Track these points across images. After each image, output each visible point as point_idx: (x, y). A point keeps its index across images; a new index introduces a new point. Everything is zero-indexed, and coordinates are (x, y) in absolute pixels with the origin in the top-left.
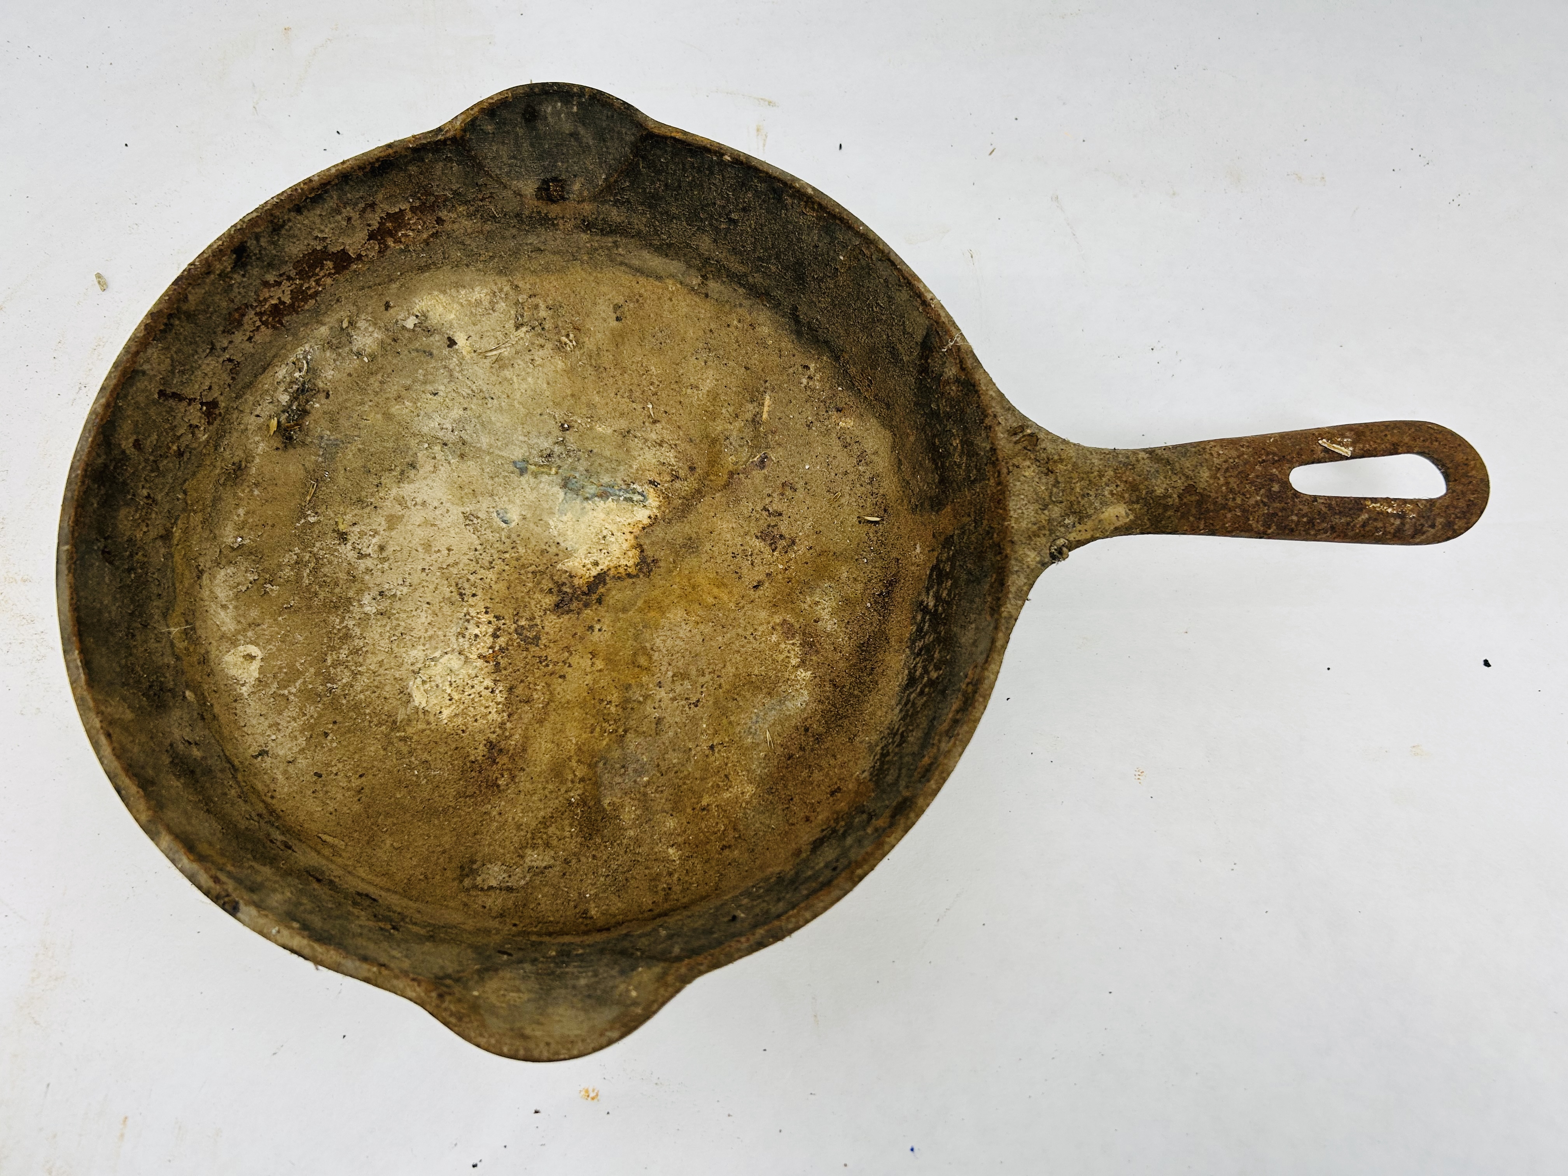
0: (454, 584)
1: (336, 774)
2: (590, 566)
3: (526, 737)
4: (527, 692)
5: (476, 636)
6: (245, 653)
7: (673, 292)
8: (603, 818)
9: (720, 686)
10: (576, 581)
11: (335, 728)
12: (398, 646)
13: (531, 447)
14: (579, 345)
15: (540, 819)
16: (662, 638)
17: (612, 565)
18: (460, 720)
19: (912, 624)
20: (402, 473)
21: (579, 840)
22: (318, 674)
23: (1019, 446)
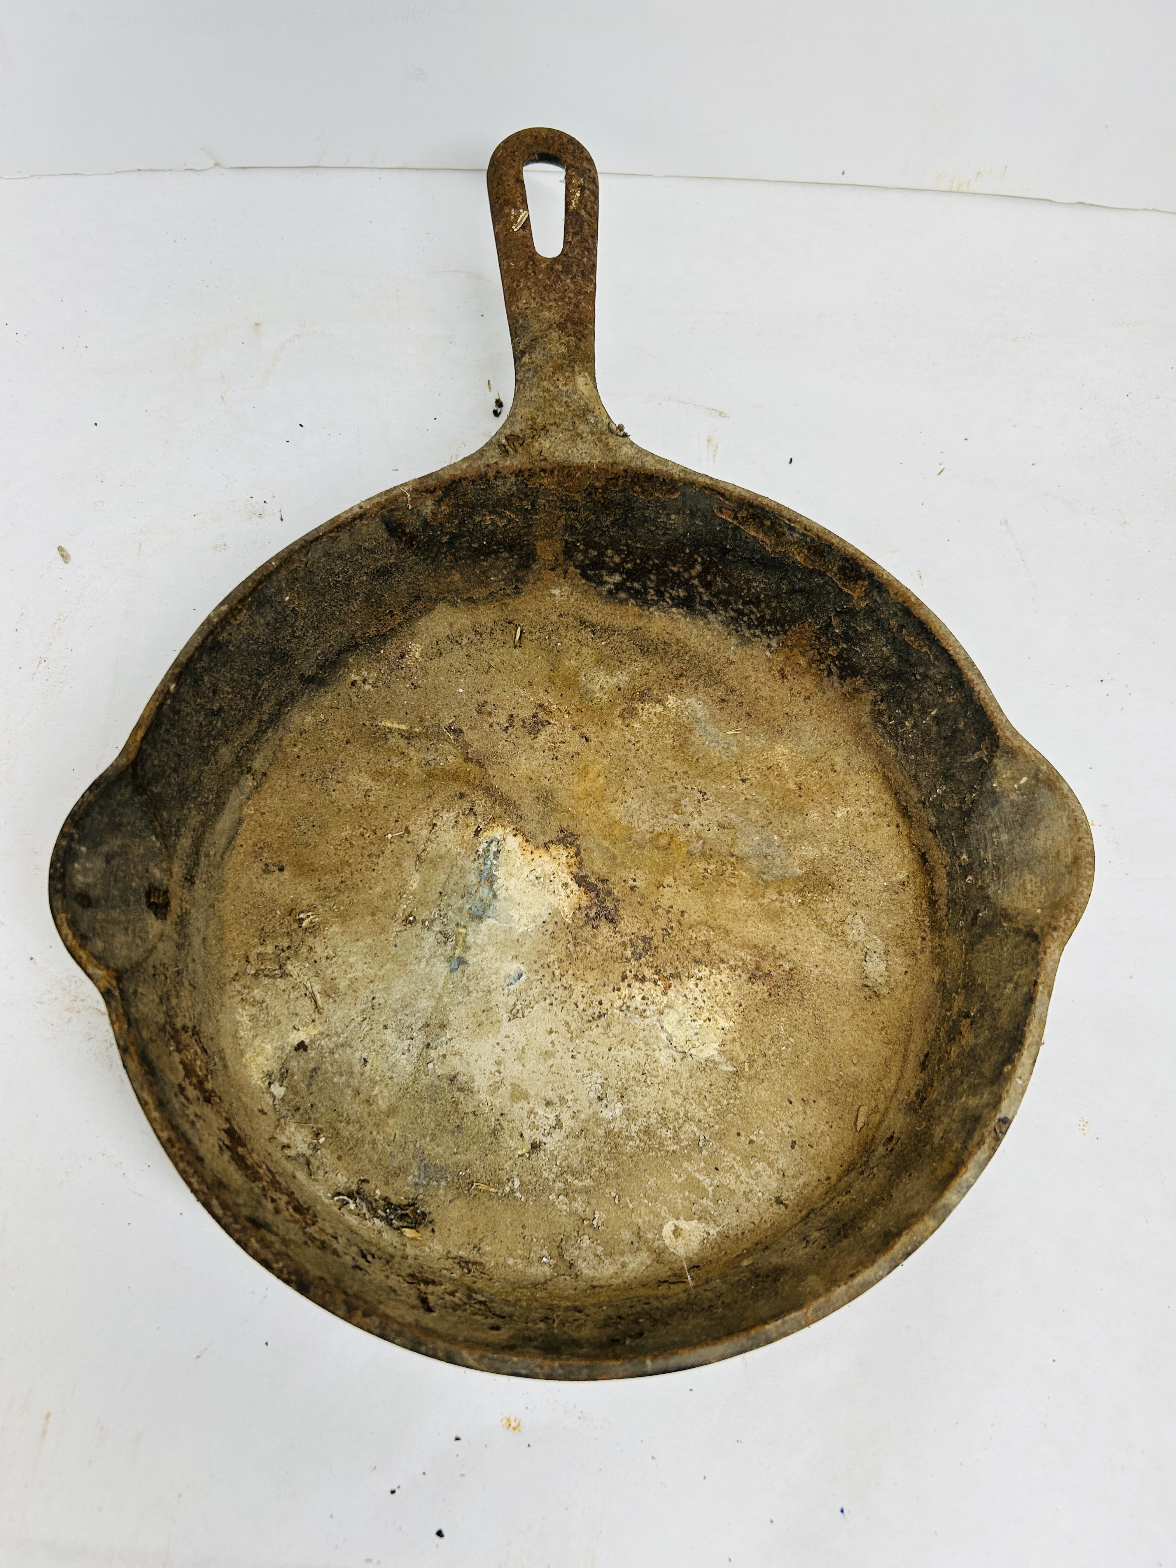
0: (589, 1024)
1: (790, 1127)
2: (568, 891)
3: (743, 946)
4: (698, 946)
5: (643, 998)
6: (672, 1236)
7: (255, 810)
8: (814, 874)
9: (686, 773)
10: (584, 903)
11: (743, 1133)
12: (657, 1077)
13: (434, 955)
14: (312, 908)
15: (819, 930)
16: (640, 823)
17: (566, 870)
18: (730, 1010)
19: (627, 604)
20: (461, 1090)
21: (835, 894)
22: (689, 1159)
23: (520, 449)
